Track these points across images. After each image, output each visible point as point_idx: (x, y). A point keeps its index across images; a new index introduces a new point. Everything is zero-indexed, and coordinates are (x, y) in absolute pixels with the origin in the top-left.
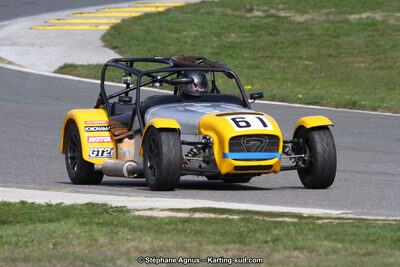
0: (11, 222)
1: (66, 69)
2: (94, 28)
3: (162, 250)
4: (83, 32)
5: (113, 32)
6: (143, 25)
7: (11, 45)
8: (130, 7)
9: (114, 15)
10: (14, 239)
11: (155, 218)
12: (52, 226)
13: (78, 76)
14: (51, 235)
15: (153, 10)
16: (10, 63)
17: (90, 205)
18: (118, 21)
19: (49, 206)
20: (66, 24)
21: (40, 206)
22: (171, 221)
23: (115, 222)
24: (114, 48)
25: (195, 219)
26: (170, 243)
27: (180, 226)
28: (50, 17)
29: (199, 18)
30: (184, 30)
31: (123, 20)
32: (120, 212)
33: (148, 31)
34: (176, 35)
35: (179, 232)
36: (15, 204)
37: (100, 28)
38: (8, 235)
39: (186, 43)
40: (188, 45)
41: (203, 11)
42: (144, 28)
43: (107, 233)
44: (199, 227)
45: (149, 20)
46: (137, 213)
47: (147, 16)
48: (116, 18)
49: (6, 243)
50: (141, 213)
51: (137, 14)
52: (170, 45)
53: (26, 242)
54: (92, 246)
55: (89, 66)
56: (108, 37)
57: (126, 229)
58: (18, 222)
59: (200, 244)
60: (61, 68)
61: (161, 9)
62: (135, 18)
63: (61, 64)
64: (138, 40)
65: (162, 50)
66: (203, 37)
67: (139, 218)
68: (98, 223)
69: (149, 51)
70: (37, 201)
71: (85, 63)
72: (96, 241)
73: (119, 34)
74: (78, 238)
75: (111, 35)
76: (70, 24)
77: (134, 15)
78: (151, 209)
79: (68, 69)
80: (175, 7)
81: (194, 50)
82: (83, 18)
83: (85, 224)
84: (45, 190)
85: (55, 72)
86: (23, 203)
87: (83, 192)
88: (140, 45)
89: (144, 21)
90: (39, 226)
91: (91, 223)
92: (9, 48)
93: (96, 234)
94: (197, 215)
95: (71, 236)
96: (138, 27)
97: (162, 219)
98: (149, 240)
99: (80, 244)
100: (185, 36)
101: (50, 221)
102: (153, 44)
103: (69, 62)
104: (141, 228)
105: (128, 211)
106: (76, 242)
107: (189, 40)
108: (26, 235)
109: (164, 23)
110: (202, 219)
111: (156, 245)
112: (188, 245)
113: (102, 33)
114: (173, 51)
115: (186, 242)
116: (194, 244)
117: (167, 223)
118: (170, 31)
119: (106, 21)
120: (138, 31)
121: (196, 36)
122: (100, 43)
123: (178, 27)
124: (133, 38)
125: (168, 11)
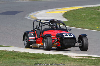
0: (40, 58)
2: (61, 13)
4: (58, 14)
5: (65, 14)
8: (69, 8)
11: (74, 58)
17: (59, 55)
19: (49, 55)
20: (54, 12)
22: (78, 59)
23: (65, 59)
24: (65, 18)
26: (78, 64)
27: (80, 60)
29: (86, 11)
30: (82, 14)
31: (68, 11)
32: (66, 56)
33: (74, 14)
34: (80, 15)
35: (80, 62)
36: (41, 54)
41: (87, 9)
43: (63, 61)
44: (85, 61)
46: (70, 57)
48: (66, 11)
52: (79, 17)
57: (67, 61)
58: (42, 58)
61: (77, 9)
62: (70, 11)
64: (71, 16)
66: (87, 16)
68: (61, 59)
73: (67, 14)
74: (56, 63)
81: (85, 19)
82: (58, 10)
83: (57, 59)
89: (73, 11)
91: (59, 59)
94: (85, 58)
98: (73, 63)
101: (49, 58)
102: (75, 17)
104: (71, 61)
105: (68, 56)
107: (83, 16)
108: (44, 61)
109: (77, 12)
110: (86, 59)
111: (74, 65)
113: (63, 14)
115: (82, 64)
116: (84, 65)
119: (64, 11)
120: (71, 14)
121: (85, 15)
122: (62, 16)
123: (81, 13)
124: (70, 15)
125: (79, 9)
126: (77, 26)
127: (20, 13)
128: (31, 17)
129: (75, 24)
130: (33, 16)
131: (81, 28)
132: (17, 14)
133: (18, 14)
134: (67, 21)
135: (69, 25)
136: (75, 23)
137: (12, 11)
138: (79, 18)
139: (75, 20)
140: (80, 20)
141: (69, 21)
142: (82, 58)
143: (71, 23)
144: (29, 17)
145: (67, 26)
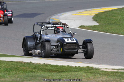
0: (64, 71)
1: (81, 27)
2: (90, 15)
3: (109, 81)
4: (87, 16)
5: (96, 16)
6: (105, 14)
7: (66, 20)
8: (101, 9)
9: (96, 11)
10: (65, 77)
11: (107, 71)
12: (77, 73)
13: (85, 29)
14: (76, 76)
15: (108, 10)
17: (88, 67)
18: (97, 13)
19: (76, 67)
20: (82, 14)
21: (73, 67)
22: (112, 72)
23: (95, 72)
24: (96, 21)
25: (119, 72)
26: (112, 79)
27: (115, 74)
28: (77, 12)
29: (122, 12)
30: (117, 16)
31: (99, 13)
32: (97, 69)
33: (106, 16)
34: (114, 17)
35: (114, 76)
36: (66, 66)
37: (92, 15)
38: (63, 75)
39: (117, 20)
40: (118, 21)
41: (123, 10)
42: (105, 15)
43: (93, 75)
44: (120, 74)
45: (107, 13)
46: (102, 70)
47: (106, 12)
48: (97, 12)
49: (63, 77)
50: (103, 70)
51: (103, 11)
52: (113, 20)
53: (69, 77)
54: (88, 79)
55: (88, 26)
56: (94, 18)
57: (98, 75)
58: (66, 72)
59: (121, 79)
61: (110, 10)
62: (102, 12)
63: (80, 25)
64: (103, 19)
65: (110, 22)
66: (123, 18)
67: (103, 71)
68: (90, 73)
69: (106, 22)
70: (72, 66)
72: (89, 78)
73: (98, 17)
74: (84, 77)
75: (95, 17)
76: (83, 14)
77: (102, 11)
78: (106, 69)
79: (82, 27)
80: (115, 9)
81: (120, 22)
82: (87, 12)
83: (86, 73)
84: (75, 62)
85: (78, 28)
86: (68, 66)
87: (86, 63)
88: (104, 20)
89: (105, 13)
90: (73, 73)
91: (88, 73)
92: (65, 20)
93: (89, 76)
94: (120, 71)
95: (82, 76)
96: (103, 15)
97: (109, 72)
98: (105, 78)
99: (85, 78)
100: (117, 18)
101: (76, 71)
102: (108, 20)
103: (83, 25)
104: (103, 74)
105: (99, 69)
106: (83, 78)
107: (118, 19)
108: (69, 75)
109: (111, 14)
111: (107, 79)
112: (117, 80)
113: (93, 16)
114: (114, 22)
115: (116, 79)
116: (119, 79)
117: (111, 73)
118: (113, 16)
119: (94, 13)
121: (120, 18)
122: (92, 19)
123: (115, 15)
124: (101, 18)
125: (112, 10)
126: (111, 32)
127: (39, 16)
128: (54, 20)
129: (108, 29)
130: (56, 20)
131: (115, 34)
132: (35, 17)
133: (37, 16)
134: (98, 26)
136: (107, 28)
137: (30, 13)
138: (113, 22)
139: (108, 24)
140: (114, 24)
141: (100, 25)
142: (117, 71)
143: (103, 27)
144: (50, 20)
145: (99, 31)
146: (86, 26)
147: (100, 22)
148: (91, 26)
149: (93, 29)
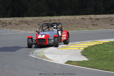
1: (69, 62)
5: (85, 50)
8: (91, 42)
15: (98, 43)
16: (50, 60)
18: (87, 47)
20: (69, 47)
24: (85, 56)
30: (109, 51)
33: (96, 50)
37: (81, 49)
40: (110, 56)
45: (97, 47)
47: (96, 45)
52: (104, 55)
55: (76, 61)
60: (67, 62)
61: (101, 43)
62: (92, 46)
63: (67, 61)
64: (93, 53)
65: (101, 57)
69: (97, 57)
71: (75, 61)
73: (87, 51)
75: (84, 51)
77: (92, 45)
81: (112, 57)
82: (75, 46)
85: (65, 63)
88: (93, 55)
89: (95, 47)
92: (50, 55)
102: (98, 55)
103: (70, 60)
107: (110, 54)
109: (102, 48)
118: (104, 50)
119: (83, 47)
120: (93, 50)
121: (112, 52)
122: (80, 54)
123: (107, 49)
124: (91, 52)
125: (103, 44)
126: (102, 68)
127: (21, 49)
128: (37, 54)
129: (99, 65)
130: (40, 54)
131: (106, 70)
132: (17, 51)
133: (19, 50)
134: (87, 61)
135: (89, 66)
136: (98, 63)
137: (11, 46)
138: (105, 57)
139: (99, 59)
140: (105, 59)
141: (89, 60)
143: (93, 63)
144: (34, 54)
145: (88, 67)
146: (74, 61)
147: (89, 57)
148: (79, 61)
149: (81, 65)
